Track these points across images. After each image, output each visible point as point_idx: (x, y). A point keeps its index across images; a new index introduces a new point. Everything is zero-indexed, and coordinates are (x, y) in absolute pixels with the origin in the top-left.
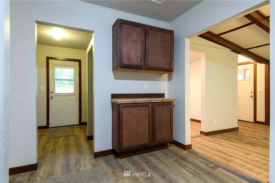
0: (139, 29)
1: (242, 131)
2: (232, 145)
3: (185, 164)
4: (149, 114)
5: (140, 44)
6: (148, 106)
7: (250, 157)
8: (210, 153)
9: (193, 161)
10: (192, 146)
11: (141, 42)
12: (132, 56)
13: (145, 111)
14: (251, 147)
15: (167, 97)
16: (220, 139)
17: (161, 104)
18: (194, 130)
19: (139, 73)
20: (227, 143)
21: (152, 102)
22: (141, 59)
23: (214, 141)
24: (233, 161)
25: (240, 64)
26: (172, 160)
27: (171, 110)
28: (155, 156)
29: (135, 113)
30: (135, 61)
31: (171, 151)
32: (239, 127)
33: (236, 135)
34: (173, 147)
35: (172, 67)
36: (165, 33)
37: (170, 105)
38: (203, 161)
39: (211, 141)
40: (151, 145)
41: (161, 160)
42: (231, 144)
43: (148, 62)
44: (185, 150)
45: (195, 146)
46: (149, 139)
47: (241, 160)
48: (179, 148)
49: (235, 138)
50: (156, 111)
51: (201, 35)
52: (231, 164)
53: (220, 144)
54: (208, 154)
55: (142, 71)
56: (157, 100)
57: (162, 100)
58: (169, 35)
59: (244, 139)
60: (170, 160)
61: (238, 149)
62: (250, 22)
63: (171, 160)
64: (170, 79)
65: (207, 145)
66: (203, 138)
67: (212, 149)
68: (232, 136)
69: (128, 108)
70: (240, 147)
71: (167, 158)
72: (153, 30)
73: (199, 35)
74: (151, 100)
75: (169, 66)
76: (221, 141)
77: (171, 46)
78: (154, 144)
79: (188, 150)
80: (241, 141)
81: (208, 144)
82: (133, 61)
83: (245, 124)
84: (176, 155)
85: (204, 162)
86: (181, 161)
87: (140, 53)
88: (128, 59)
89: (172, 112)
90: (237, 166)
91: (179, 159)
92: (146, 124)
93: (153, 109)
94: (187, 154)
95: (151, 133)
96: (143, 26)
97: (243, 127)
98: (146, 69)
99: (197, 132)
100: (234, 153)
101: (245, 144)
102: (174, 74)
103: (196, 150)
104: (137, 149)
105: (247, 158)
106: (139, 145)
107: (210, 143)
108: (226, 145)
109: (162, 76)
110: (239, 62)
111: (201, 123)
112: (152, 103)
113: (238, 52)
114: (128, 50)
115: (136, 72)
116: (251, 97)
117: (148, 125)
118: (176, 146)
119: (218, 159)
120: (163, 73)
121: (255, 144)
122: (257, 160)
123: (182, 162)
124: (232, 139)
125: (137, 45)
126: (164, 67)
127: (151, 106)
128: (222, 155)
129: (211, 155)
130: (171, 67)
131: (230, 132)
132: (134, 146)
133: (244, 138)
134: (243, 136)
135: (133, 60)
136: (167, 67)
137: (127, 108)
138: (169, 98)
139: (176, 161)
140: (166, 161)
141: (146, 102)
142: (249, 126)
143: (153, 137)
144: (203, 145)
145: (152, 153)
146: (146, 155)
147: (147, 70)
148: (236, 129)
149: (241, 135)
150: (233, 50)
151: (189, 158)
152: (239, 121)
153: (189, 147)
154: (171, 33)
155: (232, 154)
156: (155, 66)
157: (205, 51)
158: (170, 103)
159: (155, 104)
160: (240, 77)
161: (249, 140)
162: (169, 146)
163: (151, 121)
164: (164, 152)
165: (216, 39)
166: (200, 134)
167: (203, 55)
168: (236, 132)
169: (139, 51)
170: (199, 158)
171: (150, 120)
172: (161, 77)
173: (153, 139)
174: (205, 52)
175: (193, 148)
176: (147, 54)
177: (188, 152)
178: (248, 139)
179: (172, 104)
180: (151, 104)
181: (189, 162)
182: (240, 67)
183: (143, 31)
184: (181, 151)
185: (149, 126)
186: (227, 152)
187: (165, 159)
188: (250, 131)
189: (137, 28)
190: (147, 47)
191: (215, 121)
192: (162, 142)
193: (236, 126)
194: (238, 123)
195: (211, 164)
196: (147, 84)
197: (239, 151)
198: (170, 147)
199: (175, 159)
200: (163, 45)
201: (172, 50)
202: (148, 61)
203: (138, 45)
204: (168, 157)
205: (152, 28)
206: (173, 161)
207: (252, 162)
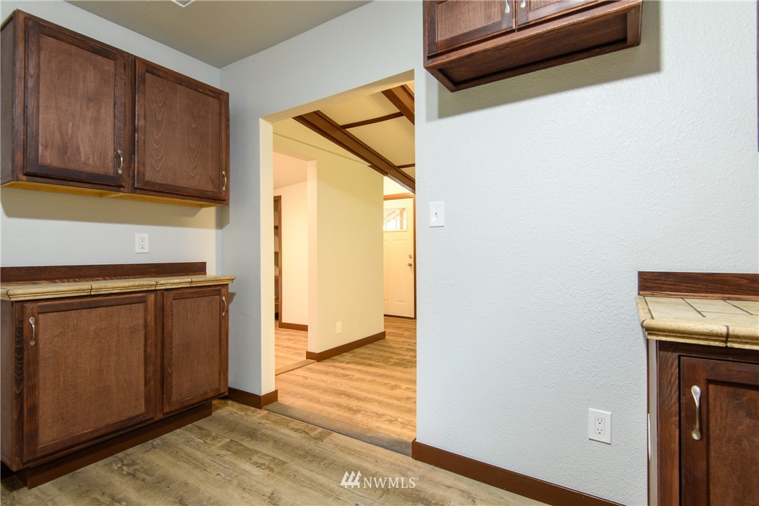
0: (108, 65)
1: (392, 338)
2: (369, 372)
3: (251, 447)
4: (146, 326)
5: (112, 109)
6: (143, 301)
7: (397, 392)
8: (318, 402)
9: (275, 434)
10: (279, 395)
11: (115, 105)
12: (80, 142)
13: (134, 317)
14: (401, 371)
15: (212, 272)
16: (348, 363)
17: (191, 293)
18: (294, 351)
19: (113, 201)
20: (359, 371)
21: (157, 288)
22: (117, 157)
23: (333, 372)
24: (362, 410)
25: (388, 198)
26: (219, 445)
27: (223, 308)
28: (166, 446)
29: (92, 328)
30: (91, 162)
31: (221, 421)
32: (388, 331)
33: (380, 350)
34: (227, 407)
35: (224, 189)
36: (202, 92)
37: (220, 294)
38: (298, 427)
39: (327, 373)
40: (153, 418)
41: (183, 454)
42: (366, 372)
43: (142, 169)
44: (260, 408)
45: (289, 393)
46: (147, 401)
47: (379, 402)
48: (244, 406)
49: (376, 355)
50: (172, 315)
51: (300, 116)
52: (359, 417)
53: (345, 376)
54: (315, 405)
55: (121, 194)
56: (176, 281)
57: (191, 282)
58: (213, 102)
59: (392, 355)
60: (213, 448)
61: (379, 379)
62: (396, 110)
63: (215, 447)
64: (221, 223)
65: (319, 383)
66: (310, 369)
67: (326, 391)
68: (370, 352)
69: (62, 313)
70: (381, 375)
71: (205, 443)
72: (159, 76)
73: (297, 117)
74: (153, 283)
75: (214, 188)
76: (348, 369)
77: (220, 133)
78: (165, 411)
79: (267, 407)
80: (386, 360)
81: (319, 380)
82: (83, 159)
83: (398, 323)
84: (232, 427)
85: (300, 429)
86: (242, 443)
87: (110, 137)
88: (63, 150)
89: (224, 314)
90: (370, 420)
91: (237, 438)
92: (137, 355)
93: (161, 311)
94: (263, 417)
95: (152, 383)
96: (123, 57)
97: (394, 331)
98: (135, 190)
99: (299, 354)
100: (368, 392)
101: (392, 367)
102: (233, 210)
103: (286, 404)
104: (102, 439)
105: (390, 397)
106: (107, 426)
107: (324, 377)
108: (357, 375)
109: (198, 214)
110: (387, 192)
111: (307, 331)
112: (159, 292)
113: (383, 171)
114: (60, 124)
115: (101, 195)
116: (410, 267)
117: (143, 361)
118: (236, 405)
119: (334, 412)
120: (202, 206)
121: (410, 362)
122: (408, 396)
123: (247, 443)
124: (370, 359)
125: (99, 111)
126: (197, 188)
127: (153, 301)
128: (344, 401)
129: (320, 407)
130: (220, 188)
131: (369, 346)
132: (87, 434)
133: (393, 353)
134: (392, 350)
135: (83, 155)
136: (210, 187)
137: (55, 314)
138: (220, 274)
139: (227, 447)
140: (199, 455)
141: (137, 290)
142: (405, 325)
143: (163, 391)
144: (308, 386)
145: (157, 441)
146: (136, 452)
147: (138, 191)
148: (381, 336)
149: (389, 347)
150: (374, 166)
151: (267, 428)
152: (386, 317)
153: (273, 397)
154: (220, 97)
155: (364, 394)
156: (169, 182)
157: (315, 159)
158: (220, 290)
159: (171, 295)
160: (390, 225)
161: (400, 357)
162: (217, 408)
163: (156, 346)
164: (200, 428)
165: (338, 135)
166: (304, 358)
167: (311, 169)
168: (380, 342)
169: (108, 130)
170: (292, 422)
171: (149, 342)
172: (193, 215)
173: (163, 398)
174: (316, 161)
175: (282, 399)
176: (140, 144)
177: (266, 412)
178: (400, 354)
179: (223, 290)
180: (153, 296)
181: (264, 438)
182: (388, 205)
183: (122, 70)
184: (249, 413)
185: (146, 364)
186: (355, 392)
187: (198, 449)
188: (405, 337)
189: (99, 58)
190: (140, 122)
191: (339, 324)
192: (192, 402)
193: (380, 329)
194: (385, 321)
195: (315, 430)
196: (146, 236)
197: (379, 383)
198: (219, 411)
199: (228, 440)
200: (194, 126)
201: (224, 143)
202: (144, 165)
203: (103, 111)
204: (208, 441)
205: (158, 70)
206: (222, 447)
207: (398, 403)
